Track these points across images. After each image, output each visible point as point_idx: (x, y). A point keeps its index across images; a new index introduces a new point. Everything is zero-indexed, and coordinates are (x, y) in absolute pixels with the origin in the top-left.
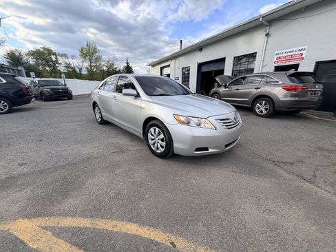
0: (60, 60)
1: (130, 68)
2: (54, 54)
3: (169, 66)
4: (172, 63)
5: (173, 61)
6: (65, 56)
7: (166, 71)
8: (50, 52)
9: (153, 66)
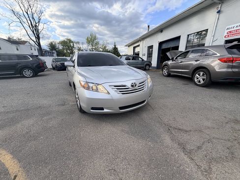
0: (75, 45)
1: (117, 49)
2: (72, 42)
3: (139, 46)
4: (141, 43)
5: (142, 42)
6: (78, 43)
7: (137, 50)
8: (70, 41)
9: (129, 46)
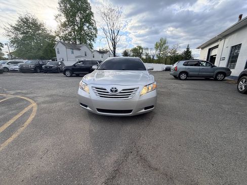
0: (144, 52)
2: (142, 49)
6: (147, 49)
8: (140, 48)
